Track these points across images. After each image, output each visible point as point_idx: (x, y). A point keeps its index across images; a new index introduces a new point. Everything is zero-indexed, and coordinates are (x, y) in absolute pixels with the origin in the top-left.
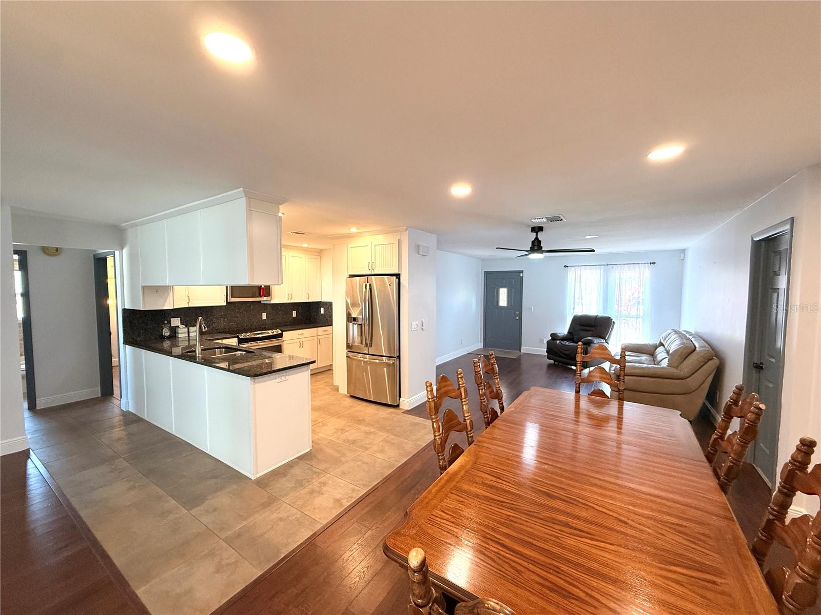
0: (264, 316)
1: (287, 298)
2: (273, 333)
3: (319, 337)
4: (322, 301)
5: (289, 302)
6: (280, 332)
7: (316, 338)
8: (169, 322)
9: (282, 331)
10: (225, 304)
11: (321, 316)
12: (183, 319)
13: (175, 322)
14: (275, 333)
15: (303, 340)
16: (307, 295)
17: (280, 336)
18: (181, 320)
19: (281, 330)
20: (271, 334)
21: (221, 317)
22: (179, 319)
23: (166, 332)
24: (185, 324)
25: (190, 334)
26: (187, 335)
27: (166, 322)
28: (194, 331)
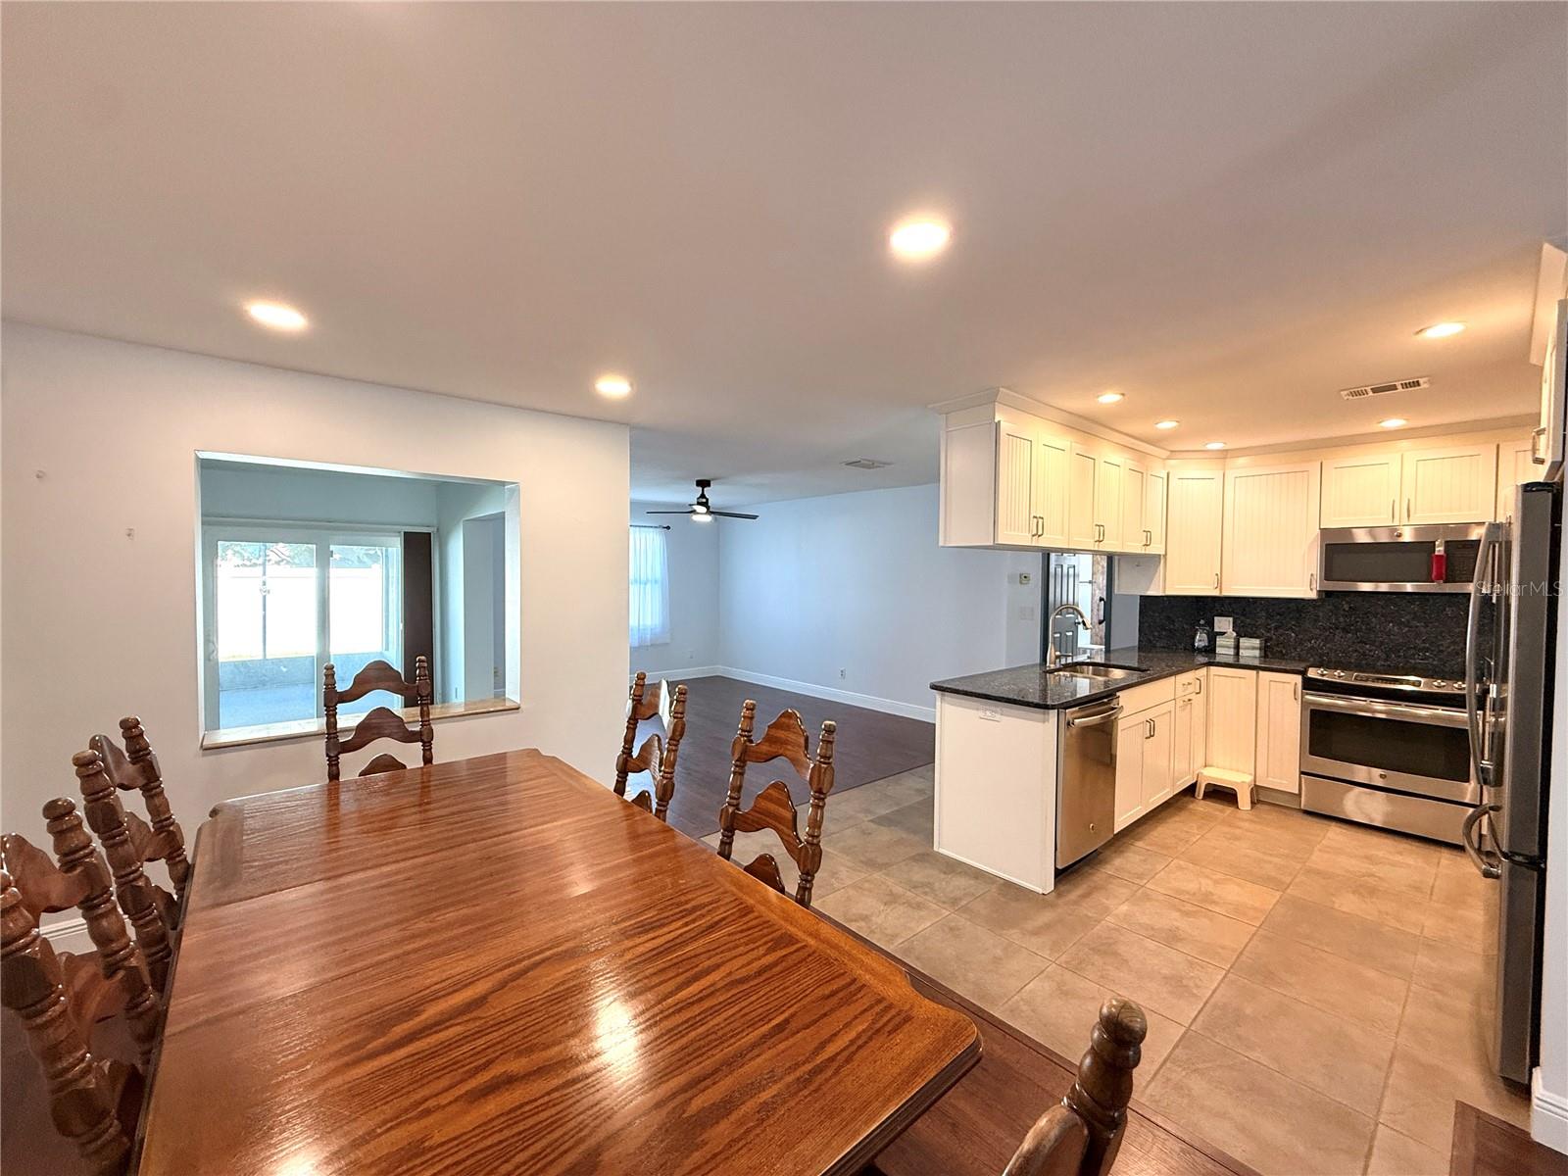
8: (1212, 624)
12: (1239, 621)
13: (1223, 624)
18: (1234, 624)
22: (1231, 619)
23: (1201, 640)
24: (1242, 631)
25: (1241, 651)
26: (1232, 652)
27: (1202, 622)
28: (1251, 648)
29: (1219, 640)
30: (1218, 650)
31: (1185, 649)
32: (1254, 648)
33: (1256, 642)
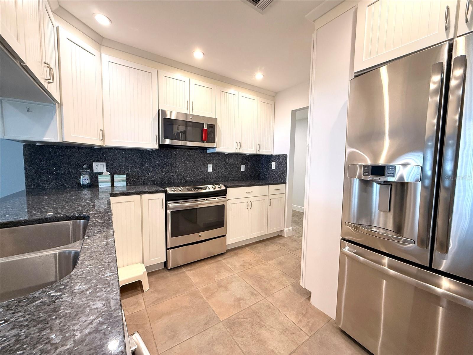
0: (210, 168)
1: (235, 147)
2: (214, 188)
3: (270, 197)
4: (274, 154)
5: (237, 151)
6: (223, 188)
7: (266, 198)
8: (91, 168)
9: (227, 187)
10: (157, 147)
11: (272, 172)
12: (109, 165)
13: (99, 167)
14: (217, 189)
15: (251, 199)
16: (258, 146)
17: (223, 193)
18: (107, 166)
19: (225, 186)
20: (212, 190)
21: (159, 166)
22: (104, 164)
23: (85, 179)
24: (113, 171)
25: (115, 184)
26: (109, 185)
27: (85, 166)
28: (121, 181)
29: (100, 178)
30: (100, 185)
31: (72, 187)
32: (123, 181)
33: (124, 177)
